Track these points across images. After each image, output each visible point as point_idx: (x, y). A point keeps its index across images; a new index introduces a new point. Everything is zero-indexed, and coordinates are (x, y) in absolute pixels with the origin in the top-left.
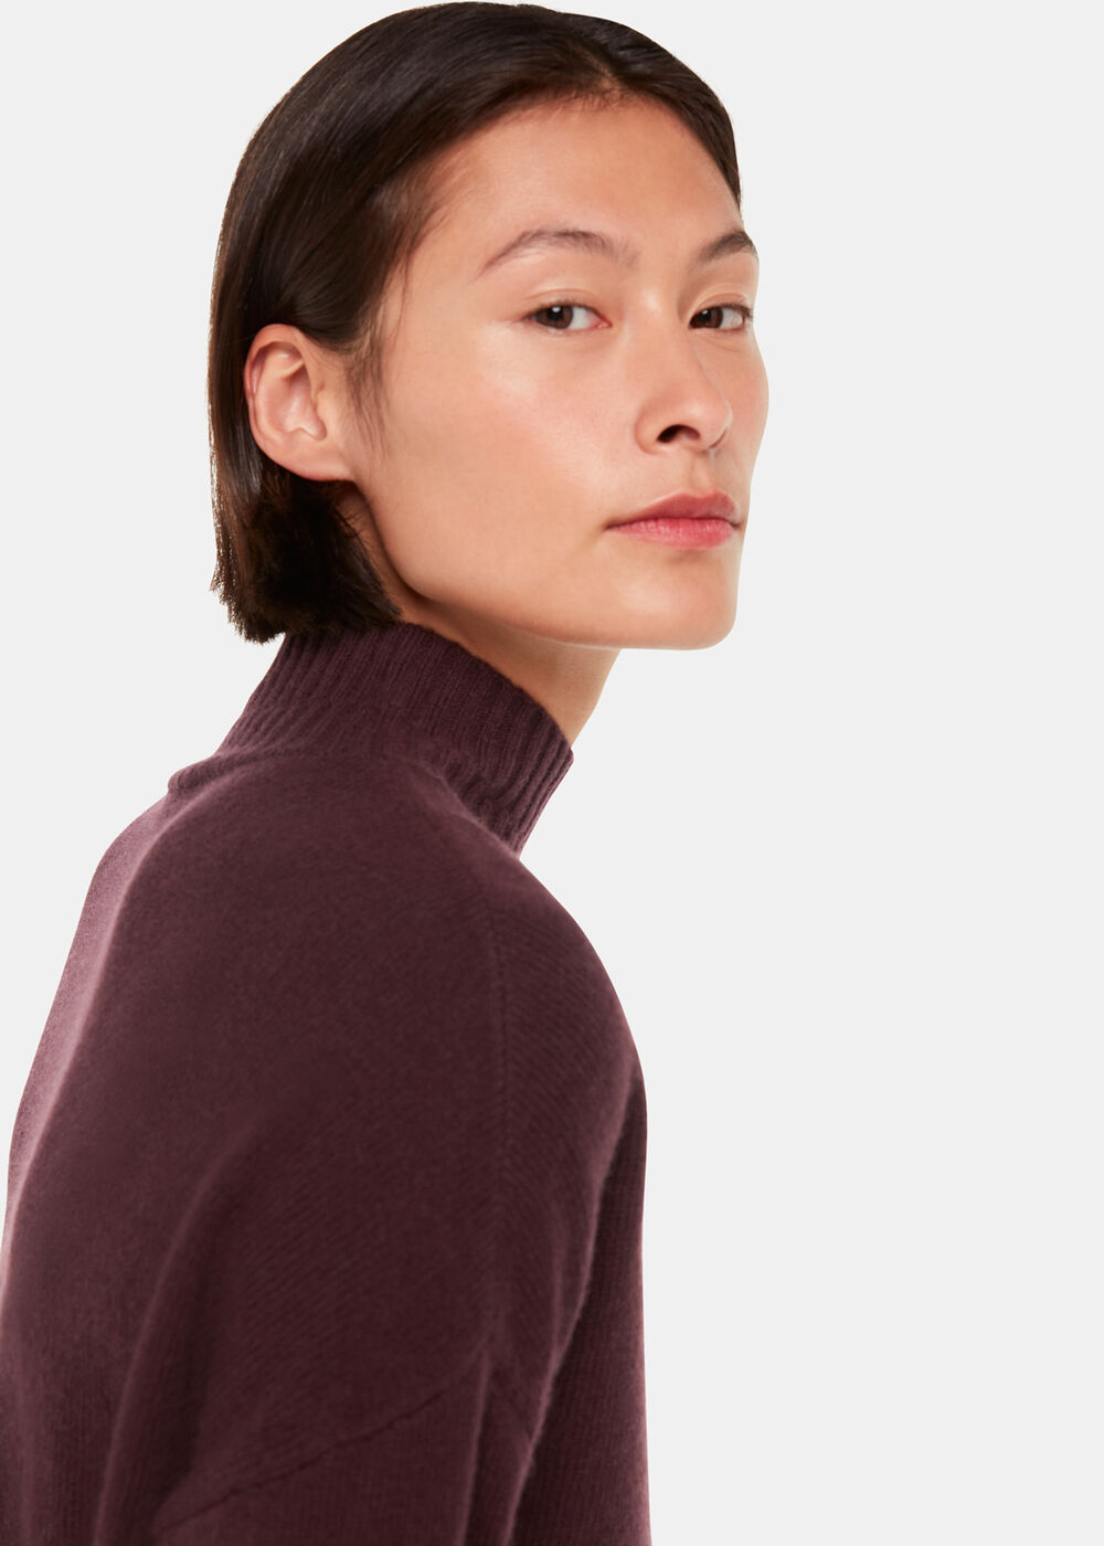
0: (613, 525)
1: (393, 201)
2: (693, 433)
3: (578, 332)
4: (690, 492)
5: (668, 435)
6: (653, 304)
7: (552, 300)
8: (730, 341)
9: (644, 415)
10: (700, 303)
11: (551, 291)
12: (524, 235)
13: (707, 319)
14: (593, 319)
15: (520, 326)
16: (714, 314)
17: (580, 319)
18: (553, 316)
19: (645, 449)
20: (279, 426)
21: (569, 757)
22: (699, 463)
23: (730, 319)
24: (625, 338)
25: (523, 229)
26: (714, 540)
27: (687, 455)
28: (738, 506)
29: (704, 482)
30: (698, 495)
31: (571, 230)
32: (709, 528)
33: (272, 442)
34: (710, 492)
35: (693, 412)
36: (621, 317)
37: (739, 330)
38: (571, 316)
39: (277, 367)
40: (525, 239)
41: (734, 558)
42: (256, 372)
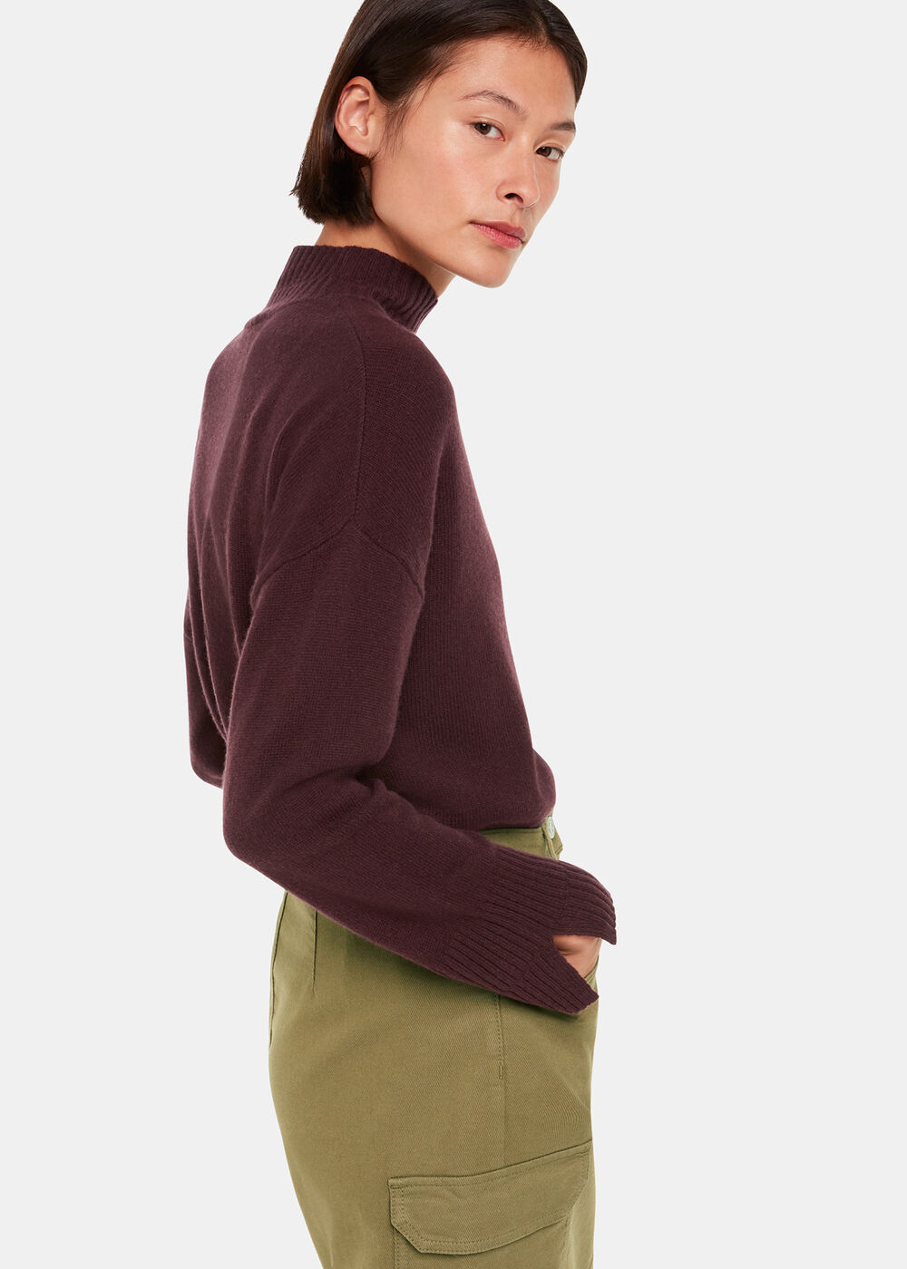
0: (472, 222)
1: (438, 52)
2: (520, 199)
3: (491, 138)
4: (509, 223)
5: (510, 196)
6: (525, 140)
7: (483, 120)
8: (549, 165)
9: (504, 183)
10: (543, 144)
11: (484, 118)
12: (485, 91)
13: (544, 151)
14: (499, 135)
15: (468, 126)
16: (548, 150)
17: (493, 133)
18: (483, 128)
19: (498, 198)
20: (347, 121)
21: (436, 301)
22: (518, 213)
23: (554, 155)
24: (510, 148)
25: (485, 89)
26: (512, 246)
27: (514, 207)
28: (527, 235)
29: (517, 222)
30: (512, 225)
31: (505, 96)
32: (511, 240)
33: (342, 126)
34: (517, 226)
35: (523, 191)
36: (510, 139)
37: (555, 161)
38: (490, 129)
39: (357, 95)
40: (484, 93)
41: (516, 256)
42: (346, 94)
